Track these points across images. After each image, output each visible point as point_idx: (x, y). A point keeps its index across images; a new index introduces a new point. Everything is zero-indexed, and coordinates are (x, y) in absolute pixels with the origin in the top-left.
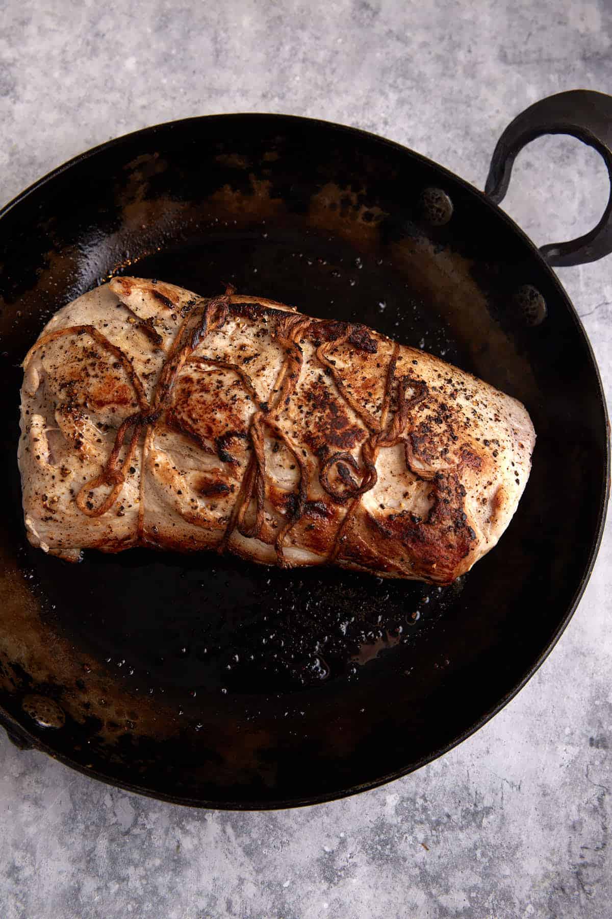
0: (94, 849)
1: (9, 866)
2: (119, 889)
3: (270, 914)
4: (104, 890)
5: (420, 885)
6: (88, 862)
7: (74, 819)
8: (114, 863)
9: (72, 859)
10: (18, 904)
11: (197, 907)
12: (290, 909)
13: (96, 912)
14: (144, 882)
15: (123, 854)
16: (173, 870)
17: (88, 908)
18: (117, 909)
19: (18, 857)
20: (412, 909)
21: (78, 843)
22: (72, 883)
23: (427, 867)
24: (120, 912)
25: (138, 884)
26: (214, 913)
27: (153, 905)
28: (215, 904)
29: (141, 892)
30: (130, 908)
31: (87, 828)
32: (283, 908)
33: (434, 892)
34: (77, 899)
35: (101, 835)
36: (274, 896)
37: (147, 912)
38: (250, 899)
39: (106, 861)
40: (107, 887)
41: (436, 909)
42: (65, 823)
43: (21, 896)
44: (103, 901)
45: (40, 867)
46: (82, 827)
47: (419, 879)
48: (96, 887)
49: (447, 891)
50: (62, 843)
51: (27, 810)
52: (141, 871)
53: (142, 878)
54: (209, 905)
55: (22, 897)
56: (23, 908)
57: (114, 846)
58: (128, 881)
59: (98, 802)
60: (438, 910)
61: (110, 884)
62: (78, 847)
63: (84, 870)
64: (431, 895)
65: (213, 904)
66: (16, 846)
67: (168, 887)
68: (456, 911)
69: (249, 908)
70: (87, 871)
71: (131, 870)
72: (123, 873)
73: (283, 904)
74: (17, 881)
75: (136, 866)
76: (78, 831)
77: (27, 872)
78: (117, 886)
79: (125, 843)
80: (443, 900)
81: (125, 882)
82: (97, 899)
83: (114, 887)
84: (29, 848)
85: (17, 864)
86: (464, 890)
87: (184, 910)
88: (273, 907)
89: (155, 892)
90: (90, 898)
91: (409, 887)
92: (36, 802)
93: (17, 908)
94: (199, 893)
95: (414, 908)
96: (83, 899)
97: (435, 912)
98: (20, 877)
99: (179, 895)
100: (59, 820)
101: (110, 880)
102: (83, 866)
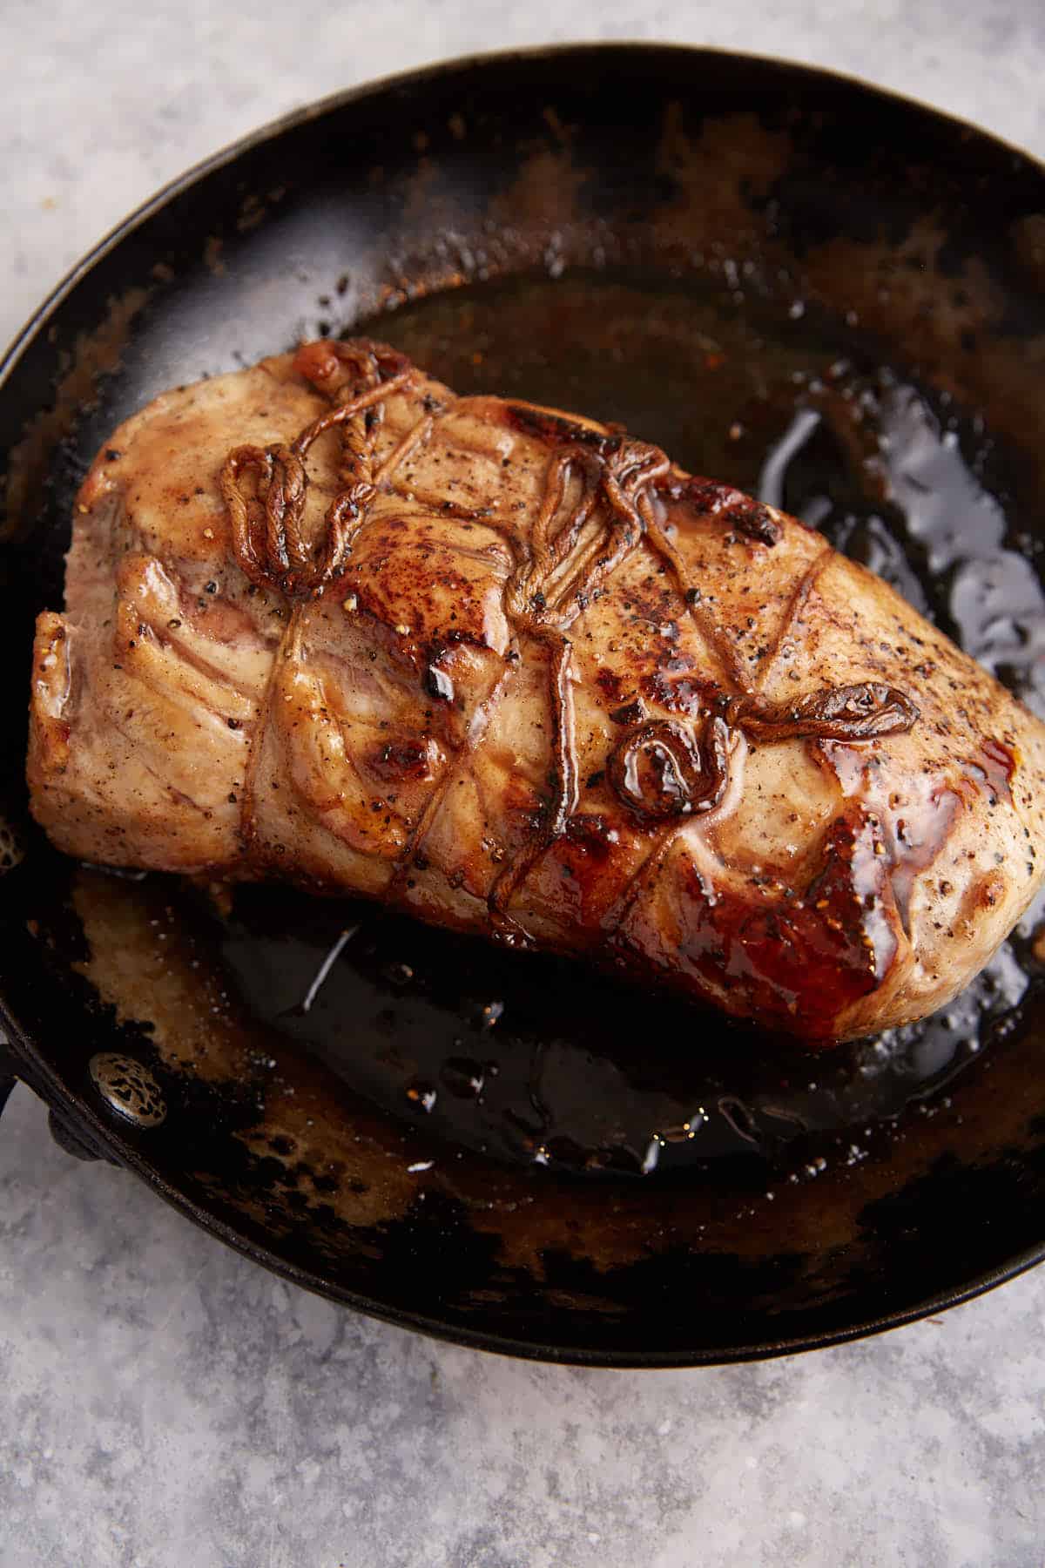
0: (260, 1398)
1: (91, 1451)
2: (322, 1475)
3: (639, 1493)
4: (291, 1481)
5: (939, 1397)
6: (252, 1427)
7: (213, 1344)
8: (306, 1423)
9: (216, 1424)
10: (118, 1530)
11: (486, 1493)
12: (679, 1478)
13: (279, 1527)
14: (372, 1454)
15: (322, 1402)
16: (427, 1424)
17: (262, 1521)
18: (323, 1515)
19: (106, 1433)
20: (928, 1451)
21: (225, 1390)
22: (223, 1474)
23: (947, 1360)
24: (329, 1521)
25: (359, 1460)
26: (525, 1503)
27: (397, 1500)
28: (525, 1484)
29: (367, 1475)
30: (348, 1511)
31: (242, 1358)
32: (666, 1477)
33: (969, 1408)
34: (236, 1505)
35: (271, 1371)
36: (642, 1455)
37: (383, 1515)
38: (594, 1466)
39: (289, 1419)
40: (296, 1475)
41: (977, 1443)
42: (195, 1354)
43: (119, 1512)
44: (290, 1503)
45: (153, 1447)
46: (231, 1356)
47: (934, 1387)
48: (273, 1476)
49: (995, 1404)
50: (194, 1395)
51: (114, 1334)
52: (363, 1433)
53: (366, 1446)
54: (511, 1487)
55: (124, 1514)
56: (126, 1536)
57: (301, 1387)
58: (338, 1456)
59: (259, 1302)
60: (983, 1446)
61: (303, 1466)
62: (227, 1399)
63: (244, 1445)
64: (964, 1417)
65: (518, 1485)
66: (100, 1411)
67: (422, 1459)
68: (1021, 1444)
69: (593, 1485)
70: (252, 1445)
71: (342, 1434)
72: (327, 1441)
73: (663, 1468)
74: (108, 1483)
75: (352, 1424)
76: (223, 1365)
77: (127, 1461)
78: (317, 1469)
79: (325, 1379)
80: (992, 1423)
81: (333, 1459)
82: (278, 1499)
83: (311, 1471)
84: (128, 1413)
85: (107, 1447)
86: (1029, 1398)
87: (460, 1503)
88: (645, 1477)
89: (396, 1473)
90: (263, 1498)
91: (916, 1407)
92: (134, 1316)
93: (114, 1537)
94: (488, 1465)
95: (932, 1448)
96: (249, 1504)
97: (978, 1450)
98: (114, 1474)
99: (446, 1472)
100: (183, 1349)
101: (300, 1458)
102: (241, 1435)
